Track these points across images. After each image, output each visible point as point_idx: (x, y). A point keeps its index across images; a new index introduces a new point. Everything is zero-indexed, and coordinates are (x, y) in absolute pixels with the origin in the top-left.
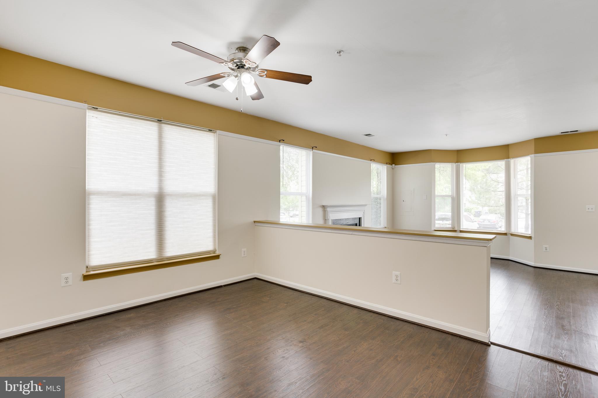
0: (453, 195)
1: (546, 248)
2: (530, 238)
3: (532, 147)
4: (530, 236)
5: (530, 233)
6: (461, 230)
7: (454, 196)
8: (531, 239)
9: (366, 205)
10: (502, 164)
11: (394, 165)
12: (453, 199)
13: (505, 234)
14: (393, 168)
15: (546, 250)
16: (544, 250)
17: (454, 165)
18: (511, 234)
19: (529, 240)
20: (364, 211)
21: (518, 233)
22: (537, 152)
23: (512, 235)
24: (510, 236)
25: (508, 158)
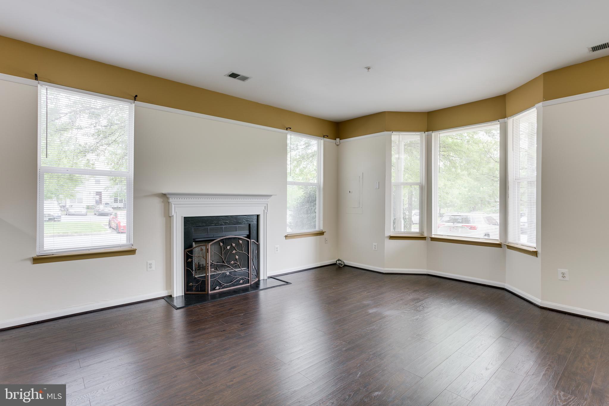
0: (422, 183)
1: (563, 274)
2: (535, 254)
3: (540, 89)
4: (535, 250)
5: (534, 245)
6: (433, 236)
7: (424, 184)
8: (537, 257)
9: (271, 196)
10: (495, 128)
11: (338, 140)
12: (422, 188)
13: (499, 245)
14: (337, 144)
15: (564, 277)
16: (560, 277)
17: (424, 135)
18: (507, 246)
19: (533, 258)
20: (266, 205)
21: (517, 244)
22: (548, 96)
23: (509, 247)
24: (507, 248)
25: (505, 117)
